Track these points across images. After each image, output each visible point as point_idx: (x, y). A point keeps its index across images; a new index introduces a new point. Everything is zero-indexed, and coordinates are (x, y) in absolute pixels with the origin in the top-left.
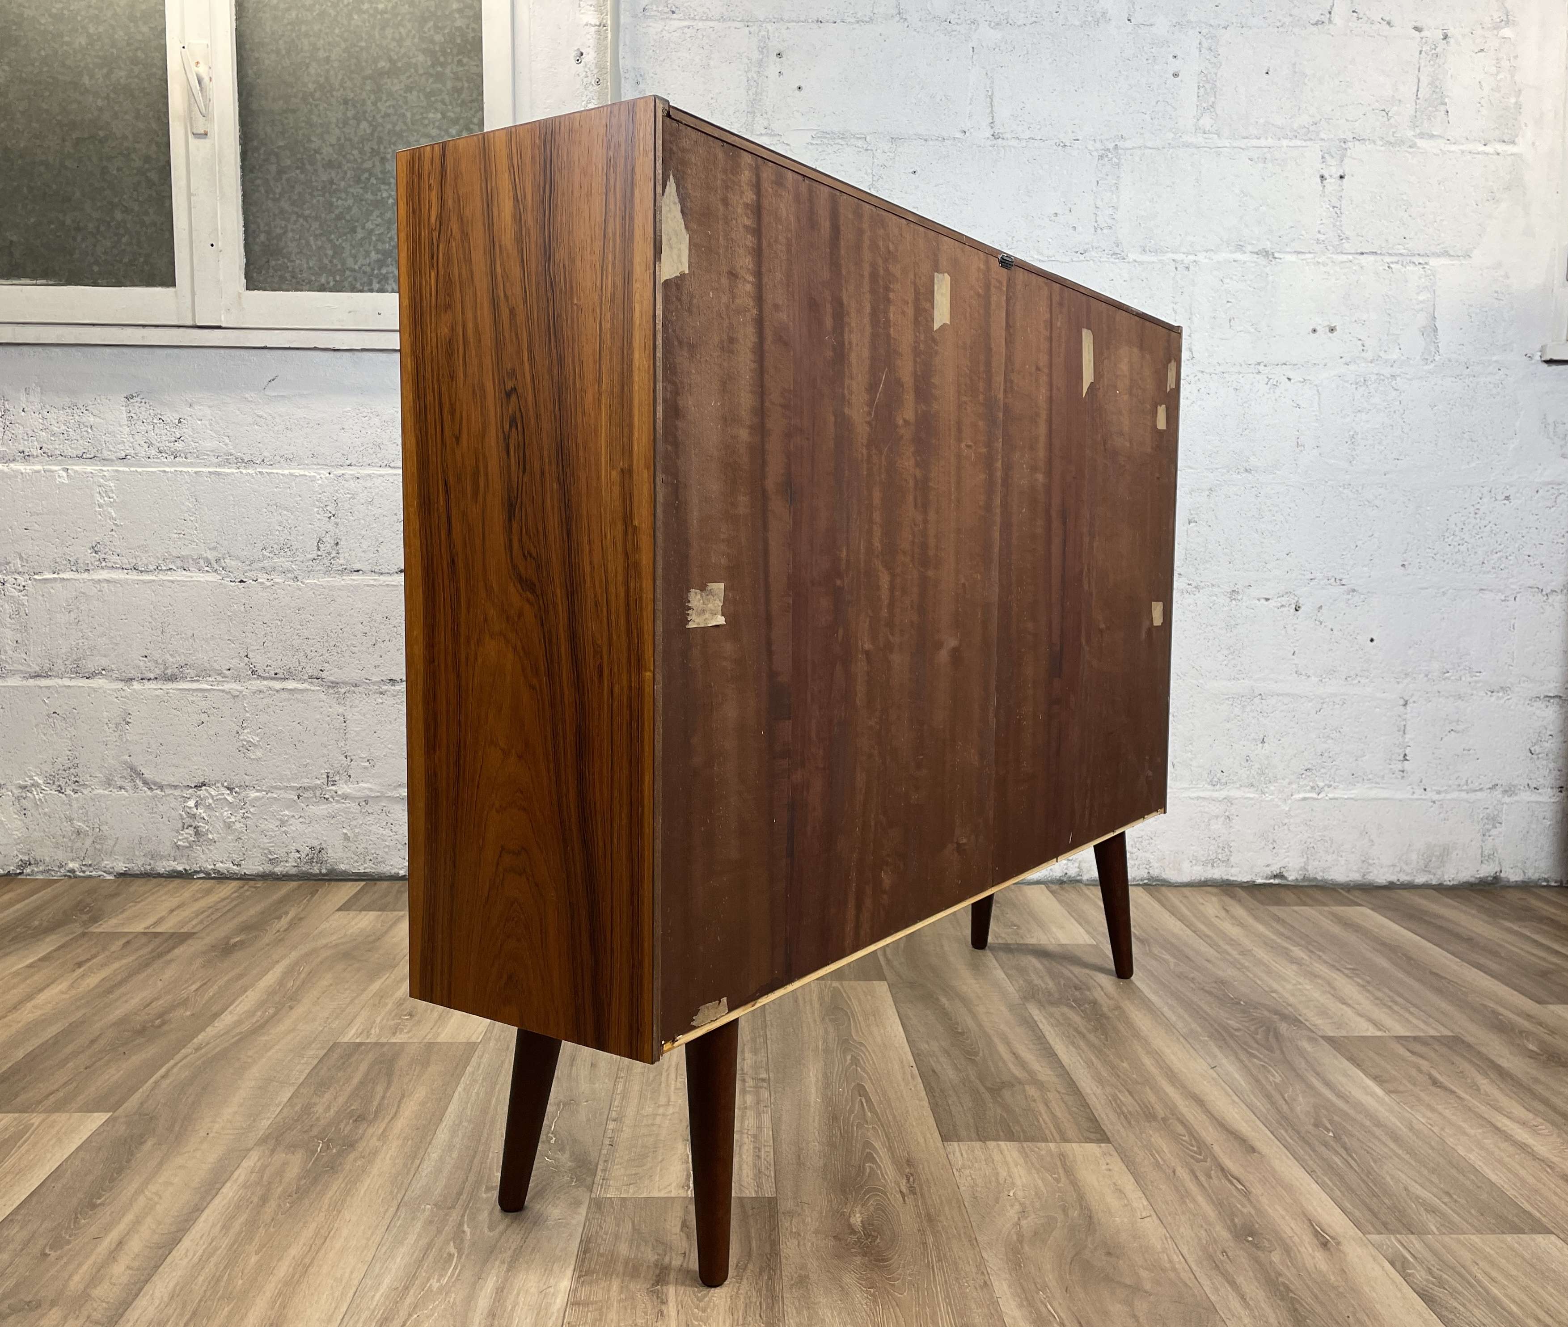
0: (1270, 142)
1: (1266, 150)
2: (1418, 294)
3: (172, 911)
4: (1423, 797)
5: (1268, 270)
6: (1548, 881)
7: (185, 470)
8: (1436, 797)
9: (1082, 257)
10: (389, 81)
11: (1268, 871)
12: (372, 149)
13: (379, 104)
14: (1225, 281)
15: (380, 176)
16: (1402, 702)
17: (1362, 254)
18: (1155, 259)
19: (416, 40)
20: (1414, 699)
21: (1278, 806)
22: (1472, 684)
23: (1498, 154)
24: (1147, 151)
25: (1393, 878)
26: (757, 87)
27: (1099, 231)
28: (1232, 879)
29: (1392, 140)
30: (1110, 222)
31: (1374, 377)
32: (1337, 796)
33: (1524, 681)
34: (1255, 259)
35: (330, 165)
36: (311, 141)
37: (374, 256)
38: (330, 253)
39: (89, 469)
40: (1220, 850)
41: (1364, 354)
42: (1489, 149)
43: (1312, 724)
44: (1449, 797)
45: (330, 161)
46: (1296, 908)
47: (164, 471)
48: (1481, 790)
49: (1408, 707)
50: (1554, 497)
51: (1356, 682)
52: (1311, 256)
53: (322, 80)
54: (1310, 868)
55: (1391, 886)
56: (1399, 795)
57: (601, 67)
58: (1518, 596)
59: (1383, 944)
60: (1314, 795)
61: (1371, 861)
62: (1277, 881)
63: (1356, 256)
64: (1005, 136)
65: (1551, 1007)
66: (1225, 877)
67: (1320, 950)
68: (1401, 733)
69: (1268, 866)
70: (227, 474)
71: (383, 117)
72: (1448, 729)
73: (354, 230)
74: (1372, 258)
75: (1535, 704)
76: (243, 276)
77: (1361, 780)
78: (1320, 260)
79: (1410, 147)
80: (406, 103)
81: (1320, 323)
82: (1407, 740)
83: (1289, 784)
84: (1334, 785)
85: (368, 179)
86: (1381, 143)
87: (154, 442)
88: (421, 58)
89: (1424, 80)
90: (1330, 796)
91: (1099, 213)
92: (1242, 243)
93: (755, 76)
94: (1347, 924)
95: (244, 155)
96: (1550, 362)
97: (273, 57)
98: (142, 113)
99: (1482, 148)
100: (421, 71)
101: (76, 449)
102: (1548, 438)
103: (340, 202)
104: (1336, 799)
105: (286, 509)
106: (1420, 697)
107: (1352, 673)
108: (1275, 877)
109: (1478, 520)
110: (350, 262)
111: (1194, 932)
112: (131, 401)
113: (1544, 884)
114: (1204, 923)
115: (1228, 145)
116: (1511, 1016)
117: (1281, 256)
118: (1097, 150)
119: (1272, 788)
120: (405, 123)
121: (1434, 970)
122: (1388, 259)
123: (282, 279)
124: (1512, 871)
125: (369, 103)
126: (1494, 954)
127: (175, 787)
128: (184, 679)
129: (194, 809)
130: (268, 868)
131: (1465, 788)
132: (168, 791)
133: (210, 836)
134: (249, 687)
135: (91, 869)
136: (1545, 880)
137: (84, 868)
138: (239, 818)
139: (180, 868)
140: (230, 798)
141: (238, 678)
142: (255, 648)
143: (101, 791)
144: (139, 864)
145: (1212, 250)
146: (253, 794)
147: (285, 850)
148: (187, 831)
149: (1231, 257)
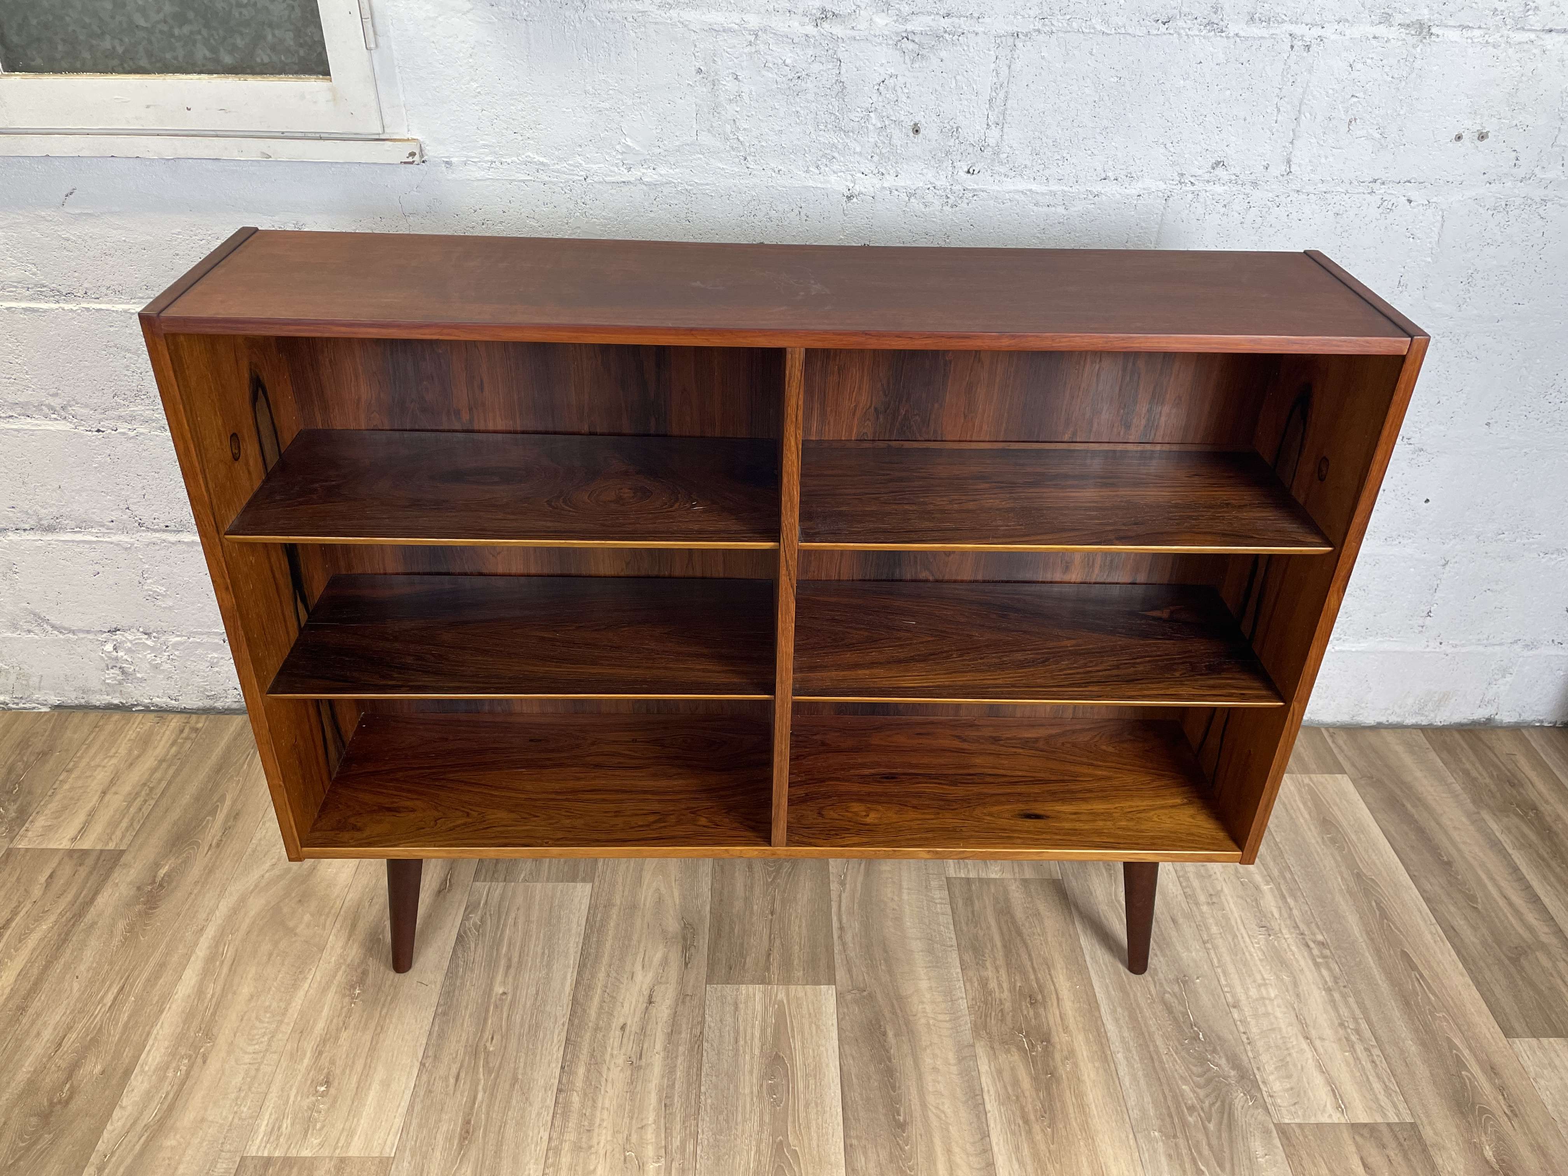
4: (1438, 650)
6: (1542, 723)
8: (1450, 650)
9: (1163, 29)
14: (1356, 66)
16: (1442, 562)
17: (1550, 31)
18: (1265, 33)
20: (1456, 559)
22: (1527, 545)
25: (1383, 719)
31: (1519, 201)
34: (1403, 35)
41: (1515, 170)
44: (1464, 650)
48: (1501, 644)
49: (1447, 567)
51: (1398, 541)
52: (1481, 32)
56: (1411, 648)
61: (1363, 704)
68: (1432, 591)
70: (47, 310)
72: (1484, 588)
77: (1374, 633)
78: (1491, 40)
81: (1469, 126)
82: (1436, 598)
84: (1344, 638)
90: (1337, 648)
92: (1390, 13)
104: (1343, 652)
106: (1464, 557)
117: (1440, 32)
124: (1508, 714)
127: (88, 632)
128: (63, 529)
129: (115, 653)
130: (208, 703)
131: (1485, 642)
132: (81, 635)
133: (139, 675)
134: (140, 539)
135: (23, 701)
136: (1540, 721)
137: (16, 701)
138: (165, 658)
139: (116, 701)
140: (149, 642)
141: (124, 530)
142: (135, 501)
143: (9, 634)
144: (72, 698)
145: (1347, 21)
146: (174, 639)
147: (222, 687)
148: (112, 671)
149: (1372, 30)
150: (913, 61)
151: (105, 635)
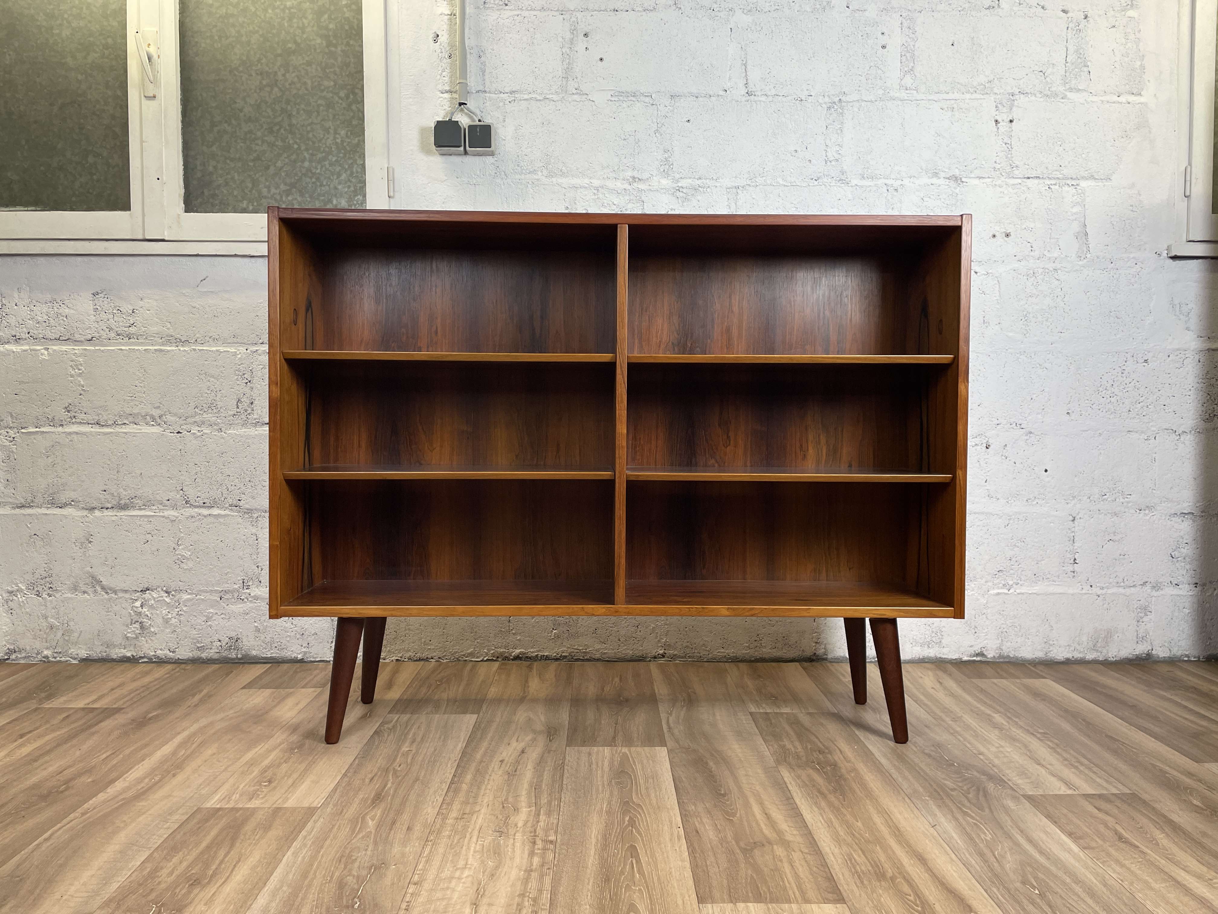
0: (956, 95)
1: (953, 102)
2: (1072, 207)
3: (113, 689)
4: (1090, 591)
5: (957, 191)
6: (1189, 657)
7: (136, 348)
8: (1100, 592)
9: (816, 183)
10: (294, 58)
11: (972, 651)
12: (282, 108)
13: (287, 75)
14: (925, 199)
15: (287, 128)
16: (1071, 518)
17: (1029, 178)
18: (872, 184)
19: (315, 28)
20: (1080, 515)
21: (978, 600)
22: (1125, 504)
23: (1129, 103)
24: (863, 104)
25: (1069, 656)
26: (569, 59)
27: (829, 163)
28: (944, 657)
29: (1049, 93)
30: (837, 156)
31: (1040, 271)
32: (1023, 591)
33: (1165, 502)
34: (947, 183)
35: (249, 120)
36: (236, 102)
37: (283, 187)
38: (250, 185)
39: (64, 348)
40: (933, 635)
41: (1032, 254)
42: (1122, 99)
43: (1002, 536)
44: (1110, 591)
45: (250, 117)
46: (995, 681)
47: (121, 349)
48: (1134, 586)
49: (1076, 522)
50: (1182, 360)
51: (1035, 503)
52: (990, 180)
53: (244, 58)
54: (1003, 648)
55: (1068, 662)
56: (1071, 591)
57: (452, 45)
58: (1157, 436)
59: (1066, 711)
60: (1006, 591)
61: (1051, 642)
62: (978, 659)
63: (1025, 180)
64: (757, 93)
65: (1206, 765)
66: (939, 656)
67: (1017, 717)
68: (1071, 542)
69: (971, 646)
70: (168, 351)
71: (290, 84)
72: (1107, 539)
73: (267, 168)
74: (1036, 181)
75: (1173, 519)
76: (182, 202)
77: (1041, 580)
78: (997, 183)
79: (1062, 98)
80: (307, 74)
81: (999, 229)
82: (1076, 547)
83: (986, 582)
84: (1021, 583)
85: (279, 130)
86: (1040, 96)
87: (113, 327)
88: (319, 41)
89: (1071, 49)
90: (1018, 591)
91: (828, 150)
92: (937, 171)
93: (568, 50)
94: (1037, 695)
95: (185, 113)
96: (1175, 258)
97: (208, 41)
98: (110, 84)
99: (1115, 98)
100: (318, 51)
101: (55, 333)
102: (1175, 315)
103: (257, 148)
104: (1023, 594)
105: (213, 377)
106: (1085, 514)
107: (1031, 496)
108: (977, 655)
109: (1125, 378)
110: (265, 191)
111: (916, 701)
112: (97, 296)
113: (1186, 659)
114: (923, 694)
115: (925, 98)
116: (1175, 773)
117: (967, 180)
118: (825, 103)
119: (973, 586)
120: (307, 89)
121: (1110, 734)
122: (1048, 182)
123: (213, 205)
124: (1161, 649)
125: (279, 74)
126: (1155, 719)
127: (126, 591)
128: (133, 507)
129: (140, 609)
130: (196, 654)
131: (1122, 584)
132: (121, 595)
133: (152, 630)
134: (184, 513)
135: (61, 655)
136: (1187, 656)
137: (55, 655)
138: (174, 615)
139: (129, 654)
140: (168, 600)
141: (174, 507)
142: (188, 483)
143: (69, 595)
144: (98, 652)
145: (914, 176)
146: (186, 597)
147: (210, 640)
148: (134, 625)
149: (929, 181)
150: (683, 202)
151: (138, 594)
